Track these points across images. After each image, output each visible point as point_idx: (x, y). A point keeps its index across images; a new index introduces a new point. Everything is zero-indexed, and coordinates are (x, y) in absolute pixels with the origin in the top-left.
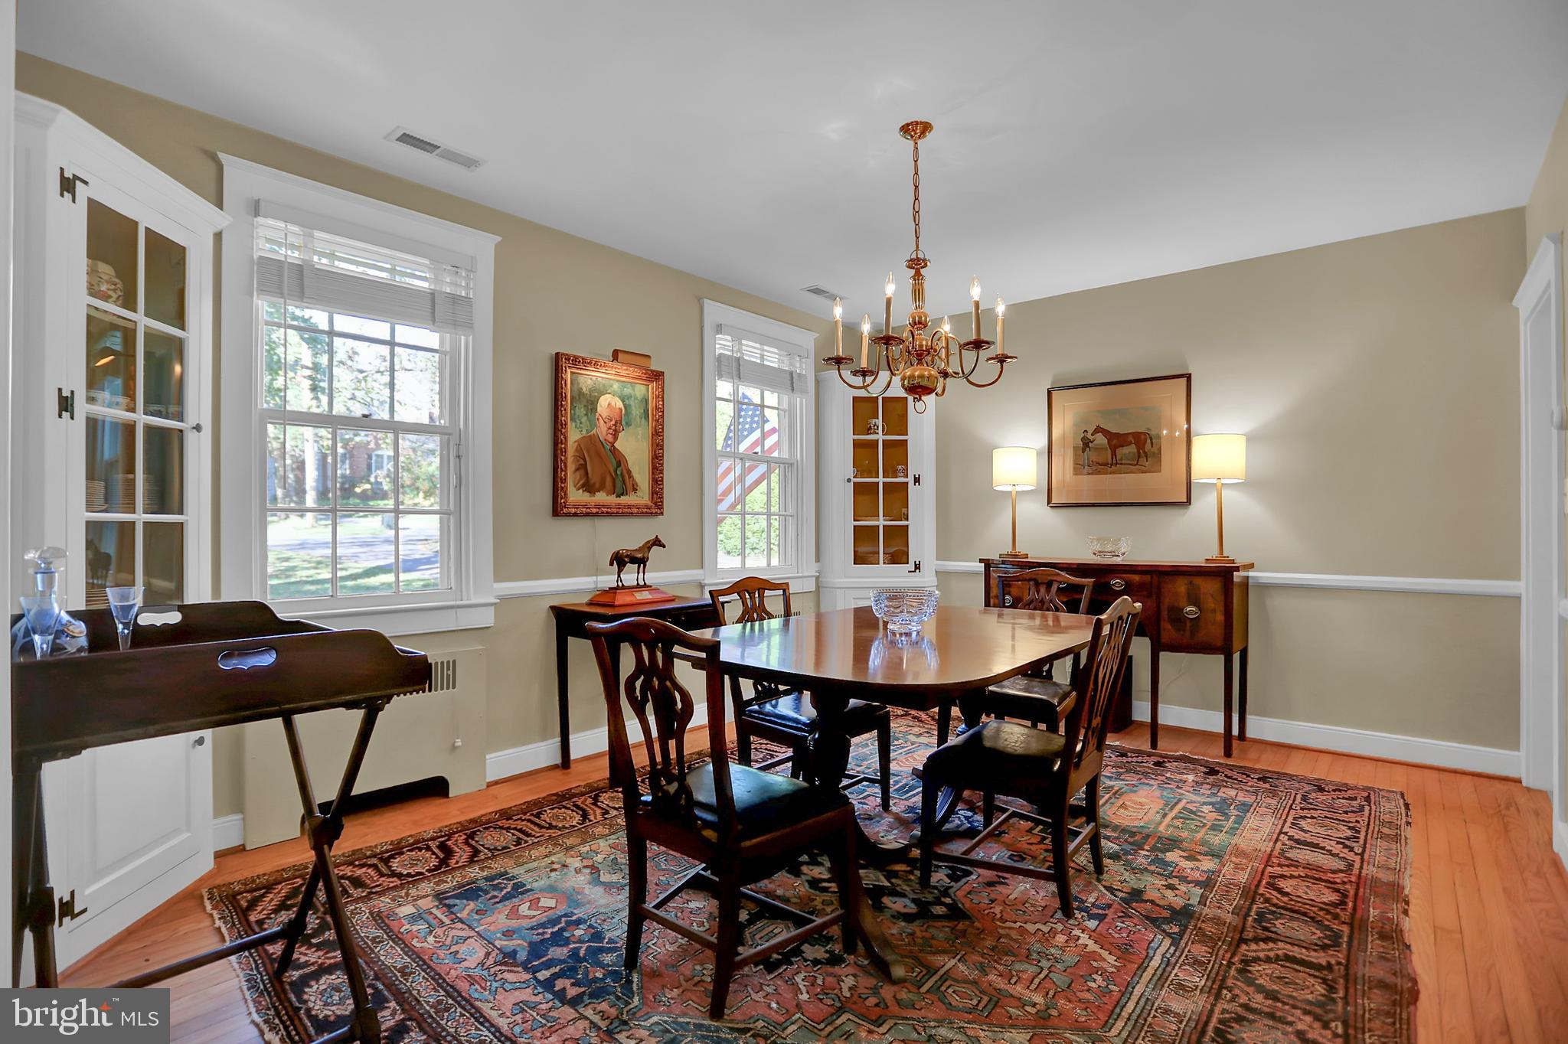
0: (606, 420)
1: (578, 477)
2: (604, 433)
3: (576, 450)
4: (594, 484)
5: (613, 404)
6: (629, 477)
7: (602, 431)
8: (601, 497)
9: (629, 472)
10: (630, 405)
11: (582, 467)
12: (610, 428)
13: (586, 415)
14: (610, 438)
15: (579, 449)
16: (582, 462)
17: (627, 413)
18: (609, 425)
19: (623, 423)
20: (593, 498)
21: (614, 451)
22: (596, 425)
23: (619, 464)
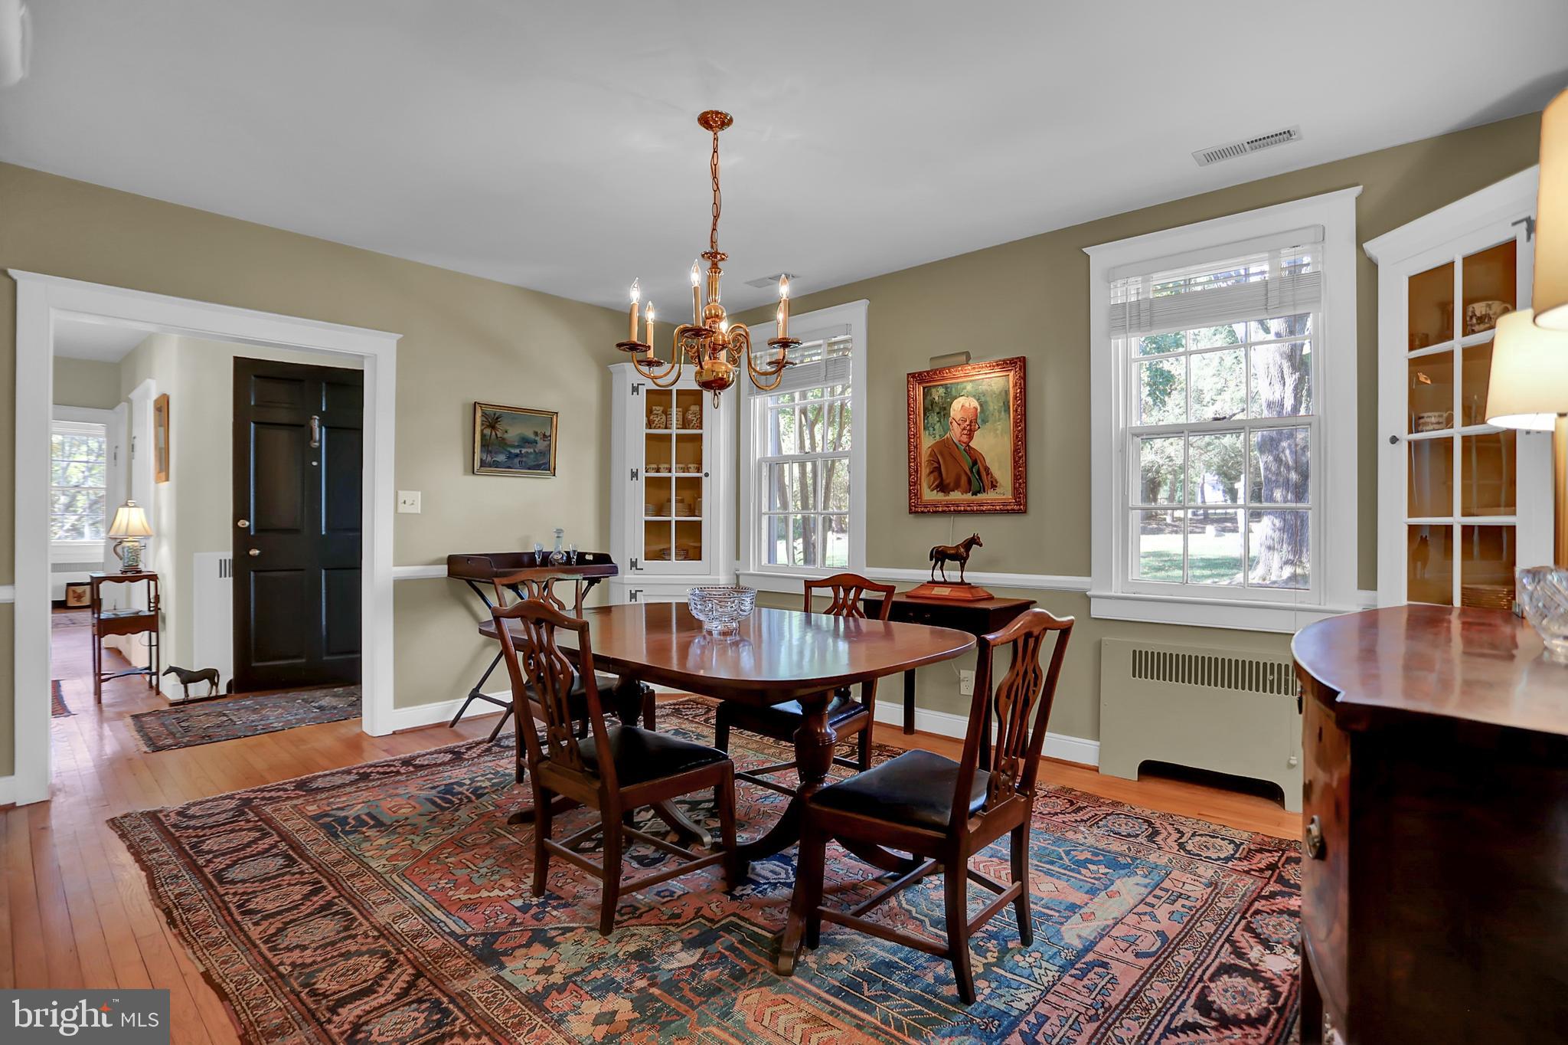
0: (960, 422)
1: (932, 479)
2: (958, 435)
3: (930, 455)
4: (949, 484)
5: (967, 405)
6: (988, 474)
7: (956, 433)
8: (956, 496)
9: (987, 469)
10: (986, 402)
11: (936, 470)
12: (964, 429)
13: (939, 421)
14: (965, 438)
15: (933, 454)
16: (936, 465)
17: (982, 411)
18: (962, 426)
19: (979, 421)
20: (947, 498)
21: (969, 450)
22: (949, 429)
23: (975, 463)
